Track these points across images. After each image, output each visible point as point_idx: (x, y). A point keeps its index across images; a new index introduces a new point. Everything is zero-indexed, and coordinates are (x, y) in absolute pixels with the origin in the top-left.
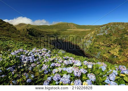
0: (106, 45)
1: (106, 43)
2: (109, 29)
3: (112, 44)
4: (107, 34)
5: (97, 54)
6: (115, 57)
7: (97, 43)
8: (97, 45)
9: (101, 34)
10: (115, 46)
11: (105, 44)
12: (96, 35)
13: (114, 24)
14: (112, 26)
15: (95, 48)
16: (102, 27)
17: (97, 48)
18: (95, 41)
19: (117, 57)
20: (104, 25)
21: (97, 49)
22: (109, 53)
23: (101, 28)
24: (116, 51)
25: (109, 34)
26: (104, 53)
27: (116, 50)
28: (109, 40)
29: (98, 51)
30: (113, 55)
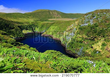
0: (90, 38)
1: (90, 35)
2: (95, 17)
3: (96, 36)
4: (92, 24)
5: (79, 49)
6: (98, 52)
7: (80, 36)
8: (80, 38)
9: (86, 24)
10: (99, 39)
11: (88, 36)
12: (80, 26)
13: (102, 11)
14: (99, 14)
15: (77, 42)
16: (88, 15)
17: (80, 42)
18: (78, 34)
19: (100, 52)
20: (89, 13)
21: (80, 44)
22: (92, 47)
23: (85, 16)
24: (98, 45)
25: (95, 24)
26: (87, 49)
27: (99, 43)
28: (94, 32)
29: (80, 46)
30: (95, 50)
